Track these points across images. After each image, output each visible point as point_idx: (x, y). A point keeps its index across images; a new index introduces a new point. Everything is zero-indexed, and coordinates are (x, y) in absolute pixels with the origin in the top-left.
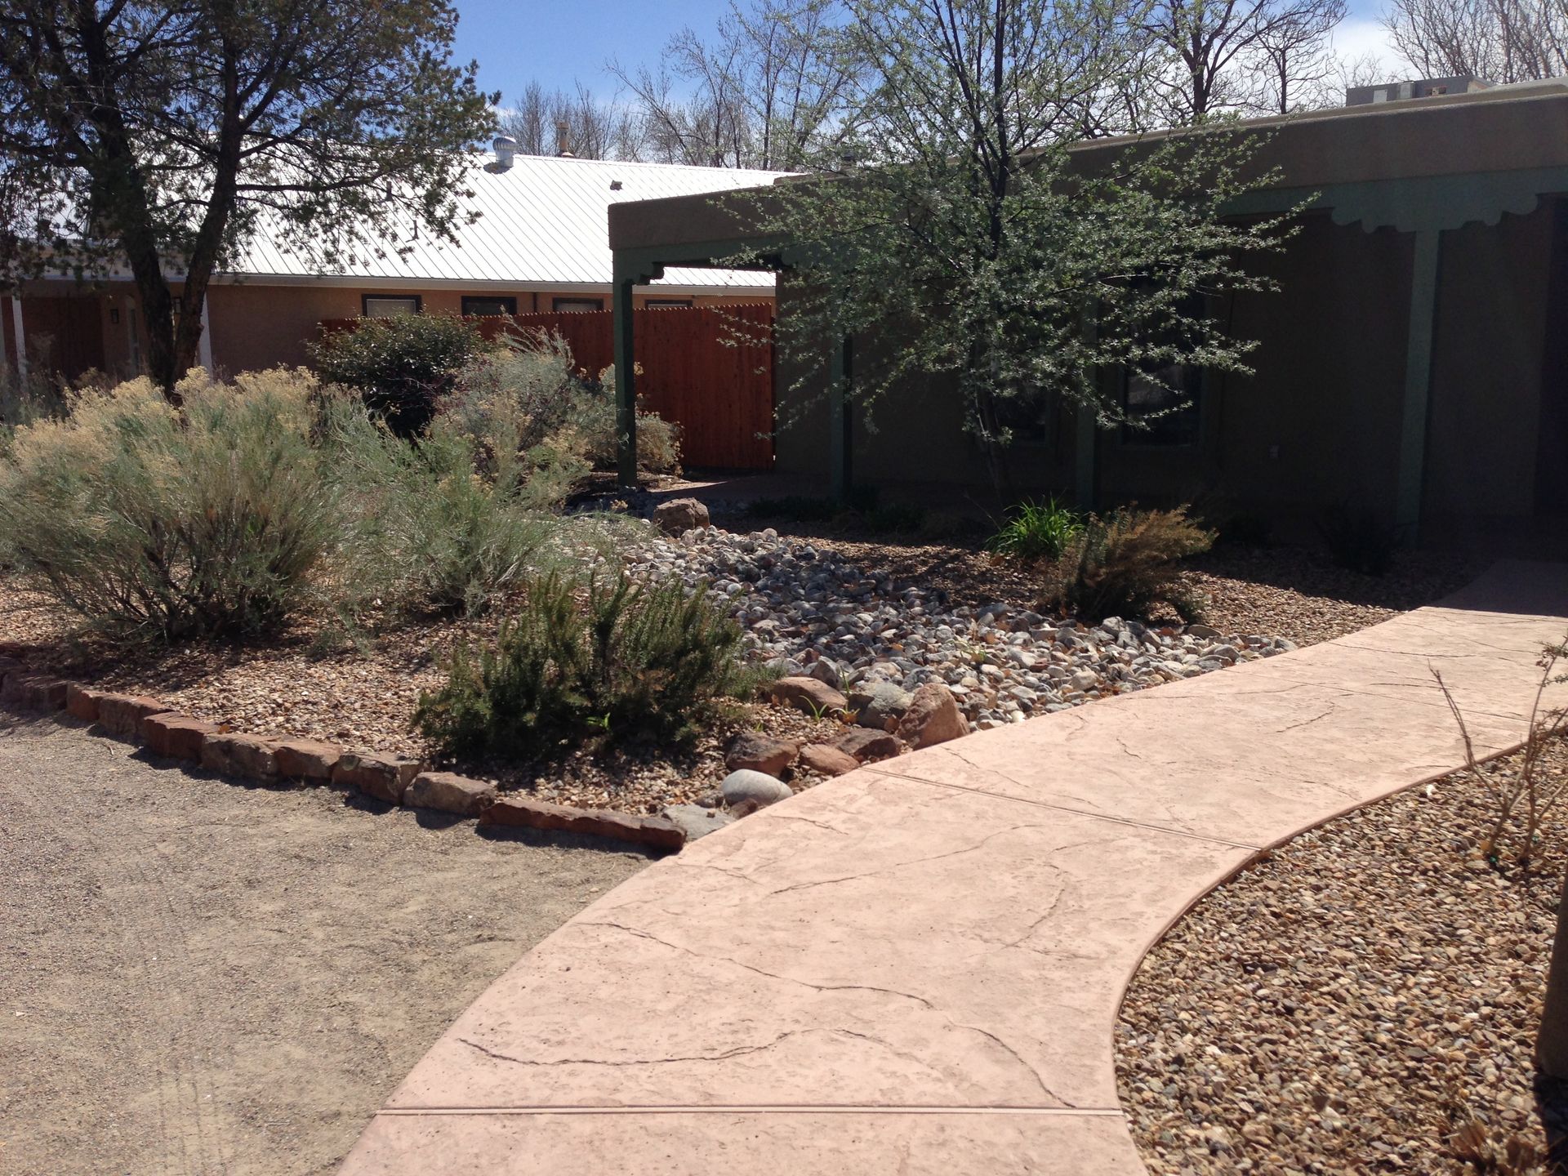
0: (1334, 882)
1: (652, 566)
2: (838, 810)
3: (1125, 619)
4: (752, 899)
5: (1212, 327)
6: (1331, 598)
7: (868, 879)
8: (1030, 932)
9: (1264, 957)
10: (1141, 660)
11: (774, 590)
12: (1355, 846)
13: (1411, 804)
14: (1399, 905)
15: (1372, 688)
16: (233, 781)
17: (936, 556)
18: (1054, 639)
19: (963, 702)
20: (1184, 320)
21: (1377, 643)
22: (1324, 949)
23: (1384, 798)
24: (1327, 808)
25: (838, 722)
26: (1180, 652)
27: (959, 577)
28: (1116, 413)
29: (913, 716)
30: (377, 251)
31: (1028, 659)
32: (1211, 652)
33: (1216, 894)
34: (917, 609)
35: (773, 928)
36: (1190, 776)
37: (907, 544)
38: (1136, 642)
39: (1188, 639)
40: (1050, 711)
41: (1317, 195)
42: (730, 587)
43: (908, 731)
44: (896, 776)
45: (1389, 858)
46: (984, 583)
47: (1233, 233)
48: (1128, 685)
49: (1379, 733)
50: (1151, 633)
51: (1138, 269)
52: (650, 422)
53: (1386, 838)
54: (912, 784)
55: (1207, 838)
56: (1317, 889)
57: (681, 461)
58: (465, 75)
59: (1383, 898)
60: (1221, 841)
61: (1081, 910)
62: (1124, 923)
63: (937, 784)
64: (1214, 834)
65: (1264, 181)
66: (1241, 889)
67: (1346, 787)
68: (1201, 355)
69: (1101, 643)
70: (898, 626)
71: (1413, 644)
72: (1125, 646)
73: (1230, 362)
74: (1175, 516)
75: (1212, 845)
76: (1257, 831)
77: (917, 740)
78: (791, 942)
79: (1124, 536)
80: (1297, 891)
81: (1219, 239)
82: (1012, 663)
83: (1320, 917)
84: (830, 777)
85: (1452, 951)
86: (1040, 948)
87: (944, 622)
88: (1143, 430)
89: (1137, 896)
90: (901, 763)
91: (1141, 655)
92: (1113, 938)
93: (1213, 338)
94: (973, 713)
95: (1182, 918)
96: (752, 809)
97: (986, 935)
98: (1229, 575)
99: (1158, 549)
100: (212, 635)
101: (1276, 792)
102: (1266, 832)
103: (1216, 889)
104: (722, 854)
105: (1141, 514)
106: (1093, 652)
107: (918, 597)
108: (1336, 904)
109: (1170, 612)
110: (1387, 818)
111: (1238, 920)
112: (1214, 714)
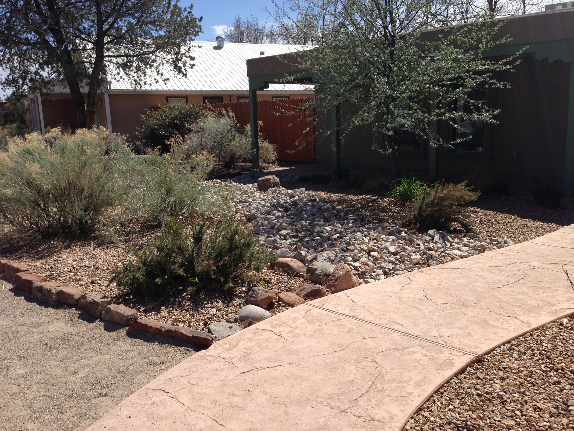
0: (511, 375)
1: (250, 205)
2: (287, 325)
3: (438, 230)
4: (231, 376)
5: (483, 104)
6: (533, 219)
7: (288, 367)
8: (354, 403)
9: (469, 423)
10: (442, 250)
11: (294, 215)
12: (525, 354)
13: (555, 330)
14: (542, 390)
15: (544, 265)
16: (40, 304)
17: (366, 200)
18: (405, 239)
19: (358, 271)
20: (471, 101)
21: (550, 242)
22: (499, 419)
23: (542, 326)
24: (514, 331)
25: (302, 279)
26: (460, 246)
27: (373, 209)
28: (439, 141)
29: (333, 278)
30: (155, 79)
31: (392, 249)
32: (474, 246)
33: (452, 381)
34: (350, 225)
35: (234, 395)
36: (453, 311)
37: (356, 195)
38: (441, 241)
39: (465, 240)
40: (397, 275)
41: (527, 47)
42: (276, 214)
43: (330, 285)
44: (318, 308)
45: (541, 361)
46: (382, 213)
47: (492, 64)
48: (434, 262)
49: (545, 289)
50: (449, 237)
51: (450, 80)
52: (264, 144)
53: (541, 349)
54: (325, 312)
55: (453, 348)
56: (503, 379)
57: (277, 159)
58: (188, 10)
59: (534, 385)
60: (460, 350)
61: (383, 390)
62: (401, 400)
63: (336, 313)
64: (457, 346)
65: (503, 41)
66: (465, 378)
67: (525, 320)
68: (476, 116)
69: (426, 241)
70: (340, 233)
71: (566, 243)
72: (436, 243)
73: (488, 119)
74: (461, 186)
75: (455, 352)
76: (478, 344)
77: (333, 289)
78: (239, 405)
79: (438, 195)
80: (493, 380)
81: (486, 67)
82: (385, 251)
83: (500, 397)
84: (290, 308)
85: (565, 421)
86: (356, 414)
87: (360, 231)
88: (450, 148)
89: (412, 382)
90: (323, 301)
91: (443, 247)
92: (394, 409)
93: (483, 108)
94: (362, 275)
95: (432, 396)
96: (250, 324)
97: (333, 404)
98: (489, 209)
99: (453, 200)
100: (64, 235)
101: (491, 322)
102: (482, 345)
103: (452, 378)
104: (227, 350)
105: (446, 185)
106: (422, 245)
107: (352, 219)
108: (511, 389)
109: (459, 226)
110: (542, 338)
111: (460, 397)
112: (470, 278)
